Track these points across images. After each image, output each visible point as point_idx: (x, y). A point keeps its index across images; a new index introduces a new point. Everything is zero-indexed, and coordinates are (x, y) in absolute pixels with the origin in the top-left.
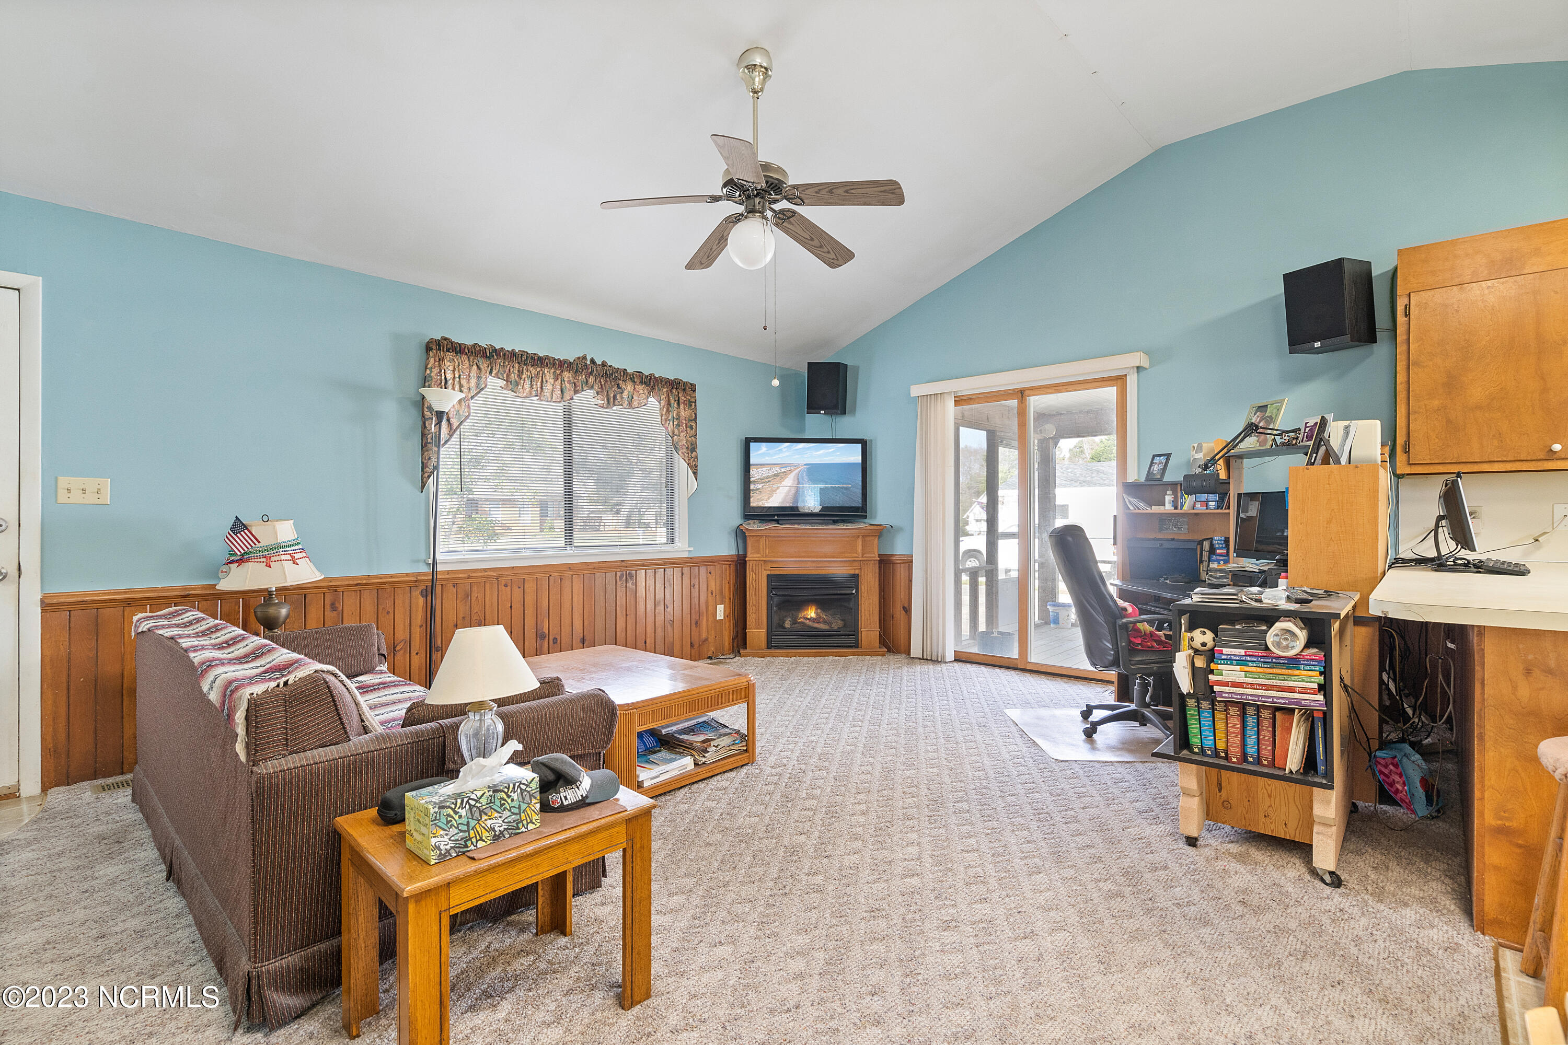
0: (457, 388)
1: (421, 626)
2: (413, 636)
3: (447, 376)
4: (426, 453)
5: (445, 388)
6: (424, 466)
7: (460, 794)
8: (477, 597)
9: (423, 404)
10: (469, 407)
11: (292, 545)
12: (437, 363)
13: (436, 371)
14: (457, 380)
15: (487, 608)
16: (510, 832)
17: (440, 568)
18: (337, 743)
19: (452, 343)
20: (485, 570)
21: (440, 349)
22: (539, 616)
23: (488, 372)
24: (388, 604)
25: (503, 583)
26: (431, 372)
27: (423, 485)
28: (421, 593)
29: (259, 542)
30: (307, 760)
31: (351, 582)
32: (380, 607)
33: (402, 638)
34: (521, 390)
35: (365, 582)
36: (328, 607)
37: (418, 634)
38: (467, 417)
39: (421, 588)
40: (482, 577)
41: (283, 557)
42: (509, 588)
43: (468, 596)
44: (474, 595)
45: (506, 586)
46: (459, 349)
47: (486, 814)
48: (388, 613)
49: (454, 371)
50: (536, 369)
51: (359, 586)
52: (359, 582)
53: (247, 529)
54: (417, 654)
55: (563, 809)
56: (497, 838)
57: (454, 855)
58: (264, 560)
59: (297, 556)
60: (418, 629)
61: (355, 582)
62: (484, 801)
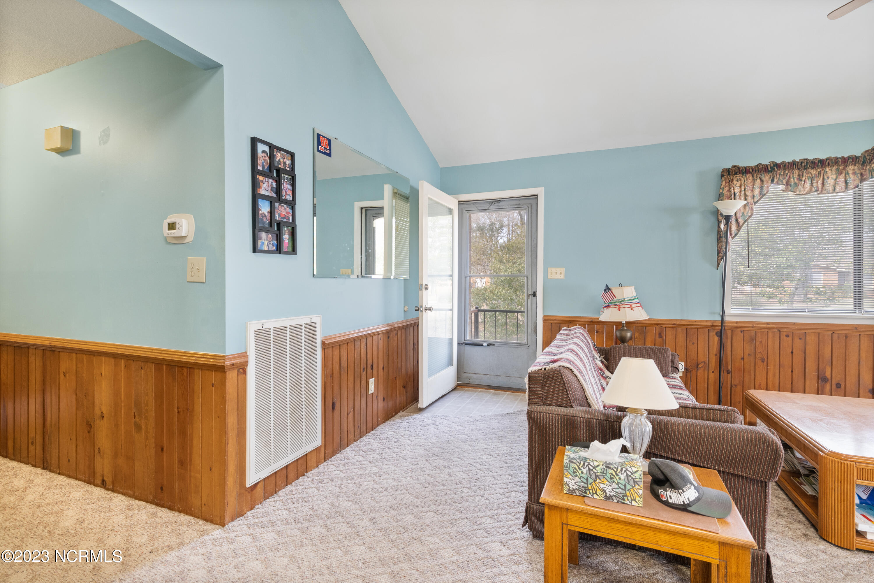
0: (743, 198)
1: (716, 355)
2: (710, 360)
3: (735, 191)
4: (720, 244)
5: (735, 199)
6: (719, 252)
7: (586, 459)
8: (761, 342)
9: (718, 213)
10: (752, 209)
11: (631, 300)
12: (727, 184)
13: (726, 190)
14: (743, 192)
15: (769, 351)
16: (618, 499)
17: (727, 319)
18: (566, 407)
19: (739, 168)
20: (768, 323)
21: (729, 174)
22: (821, 363)
23: (770, 182)
24: (694, 339)
25: (785, 334)
26: (723, 190)
27: (718, 265)
28: (717, 334)
29: (615, 297)
30: (548, 410)
31: (670, 323)
32: (688, 340)
33: (703, 360)
34: (802, 189)
35: (678, 323)
36: (657, 336)
37: (713, 360)
38: (750, 217)
39: (716, 331)
40: (764, 328)
41: (626, 306)
42: (790, 339)
43: (753, 340)
44: (758, 340)
45: (787, 336)
46: (744, 171)
47: (600, 479)
48: (693, 343)
49: (741, 186)
50: (816, 170)
51: (675, 325)
52: (675, 323)
53: (611, 290)
54: (713, 372)
55: (667, 504)
56: (608, 498)
57: (578, 494)
58: (617, 307)
59: (633, 306)
60: (714, 357)
61: (673, 323)
62: (599, 470)
